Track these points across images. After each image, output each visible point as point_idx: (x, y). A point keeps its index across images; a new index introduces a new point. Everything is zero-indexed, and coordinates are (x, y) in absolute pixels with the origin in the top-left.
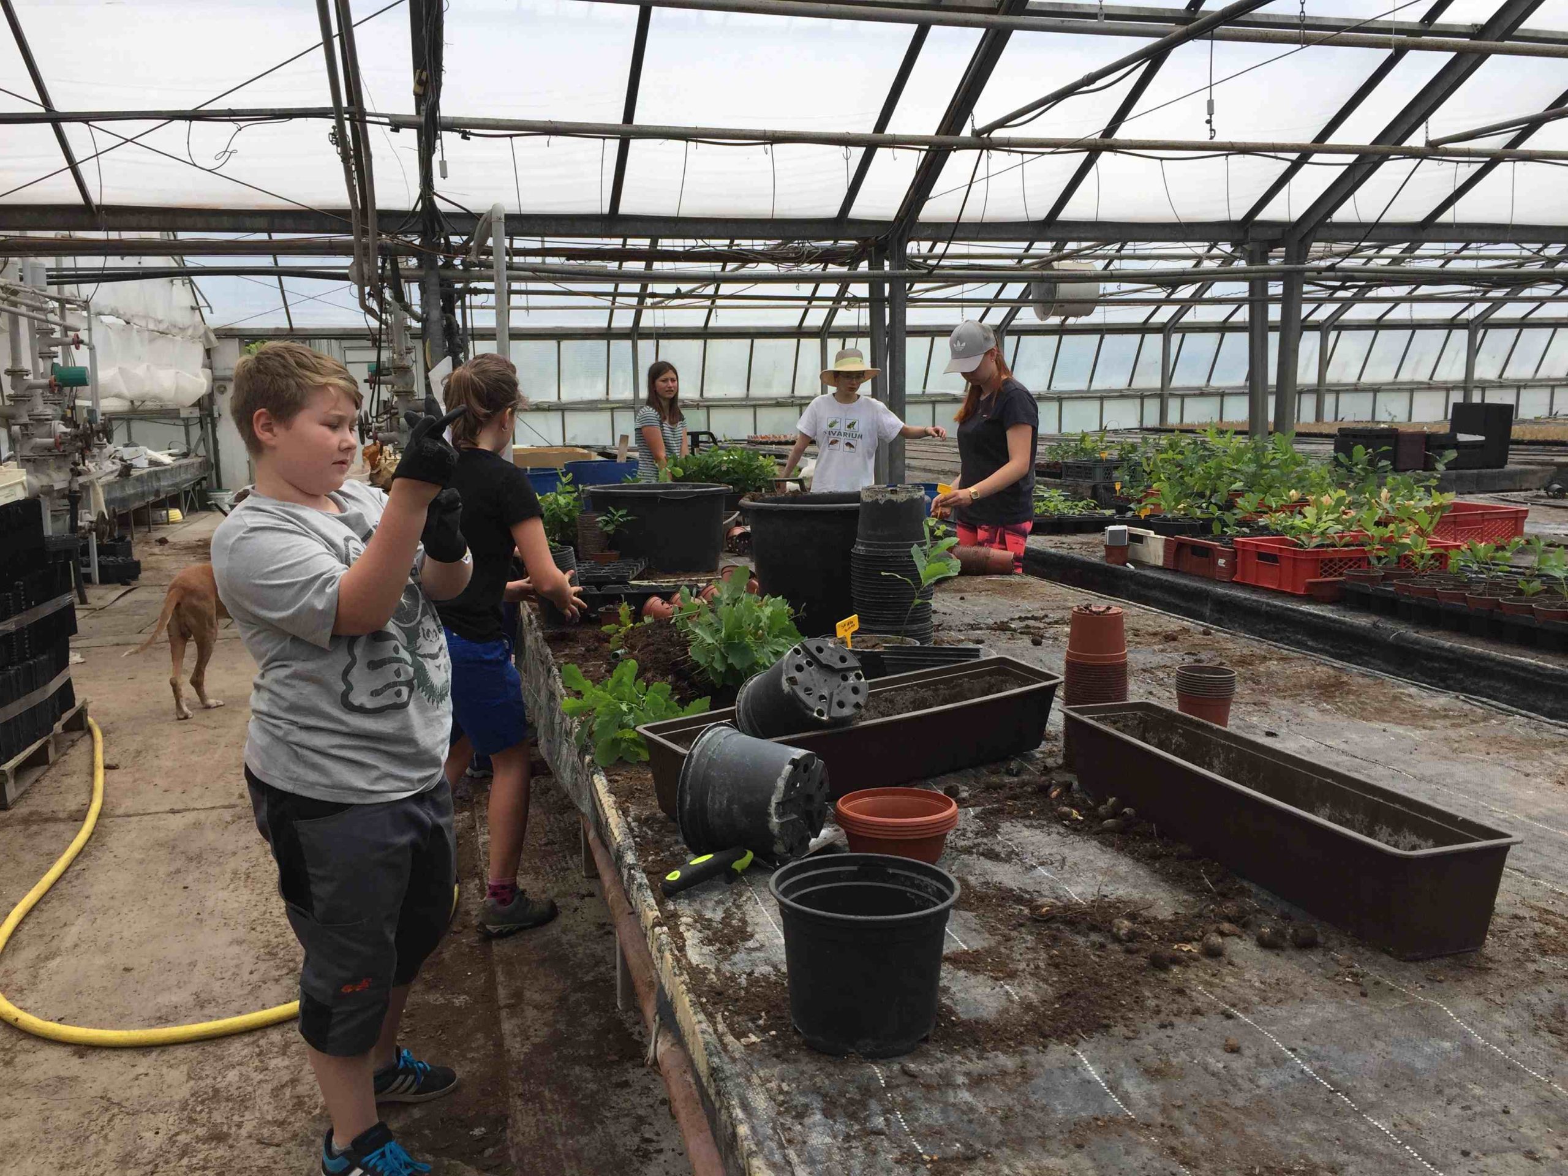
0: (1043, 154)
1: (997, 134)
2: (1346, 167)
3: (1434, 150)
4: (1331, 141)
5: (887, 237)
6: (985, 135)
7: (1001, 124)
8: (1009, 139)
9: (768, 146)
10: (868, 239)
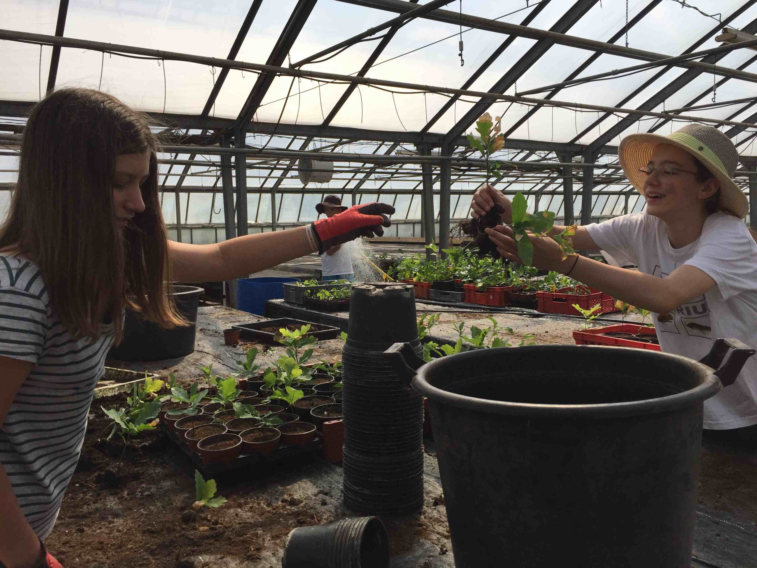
0: (328, 82)
1: (305, 68)
2: (475, 104)
3: (518, 98)
4: (470, 89)
5: (233, 129)
6: (297, 68)
7: (308, 61)
8: (311, 72)
9: (161, 61)
10: (221, 129)
